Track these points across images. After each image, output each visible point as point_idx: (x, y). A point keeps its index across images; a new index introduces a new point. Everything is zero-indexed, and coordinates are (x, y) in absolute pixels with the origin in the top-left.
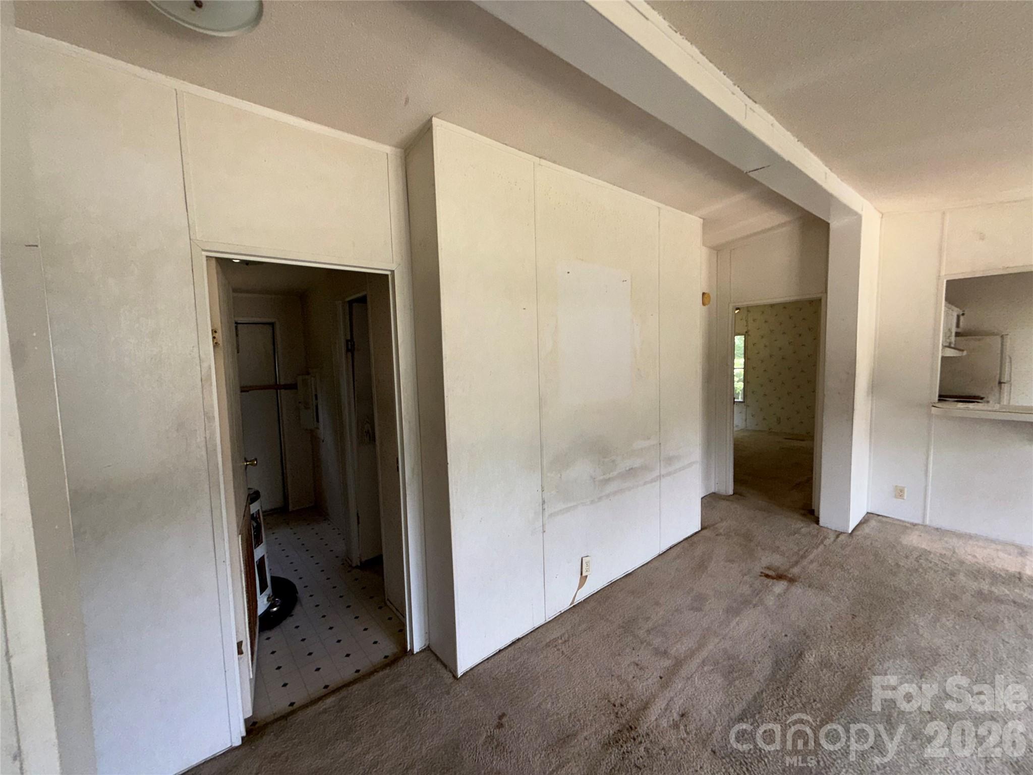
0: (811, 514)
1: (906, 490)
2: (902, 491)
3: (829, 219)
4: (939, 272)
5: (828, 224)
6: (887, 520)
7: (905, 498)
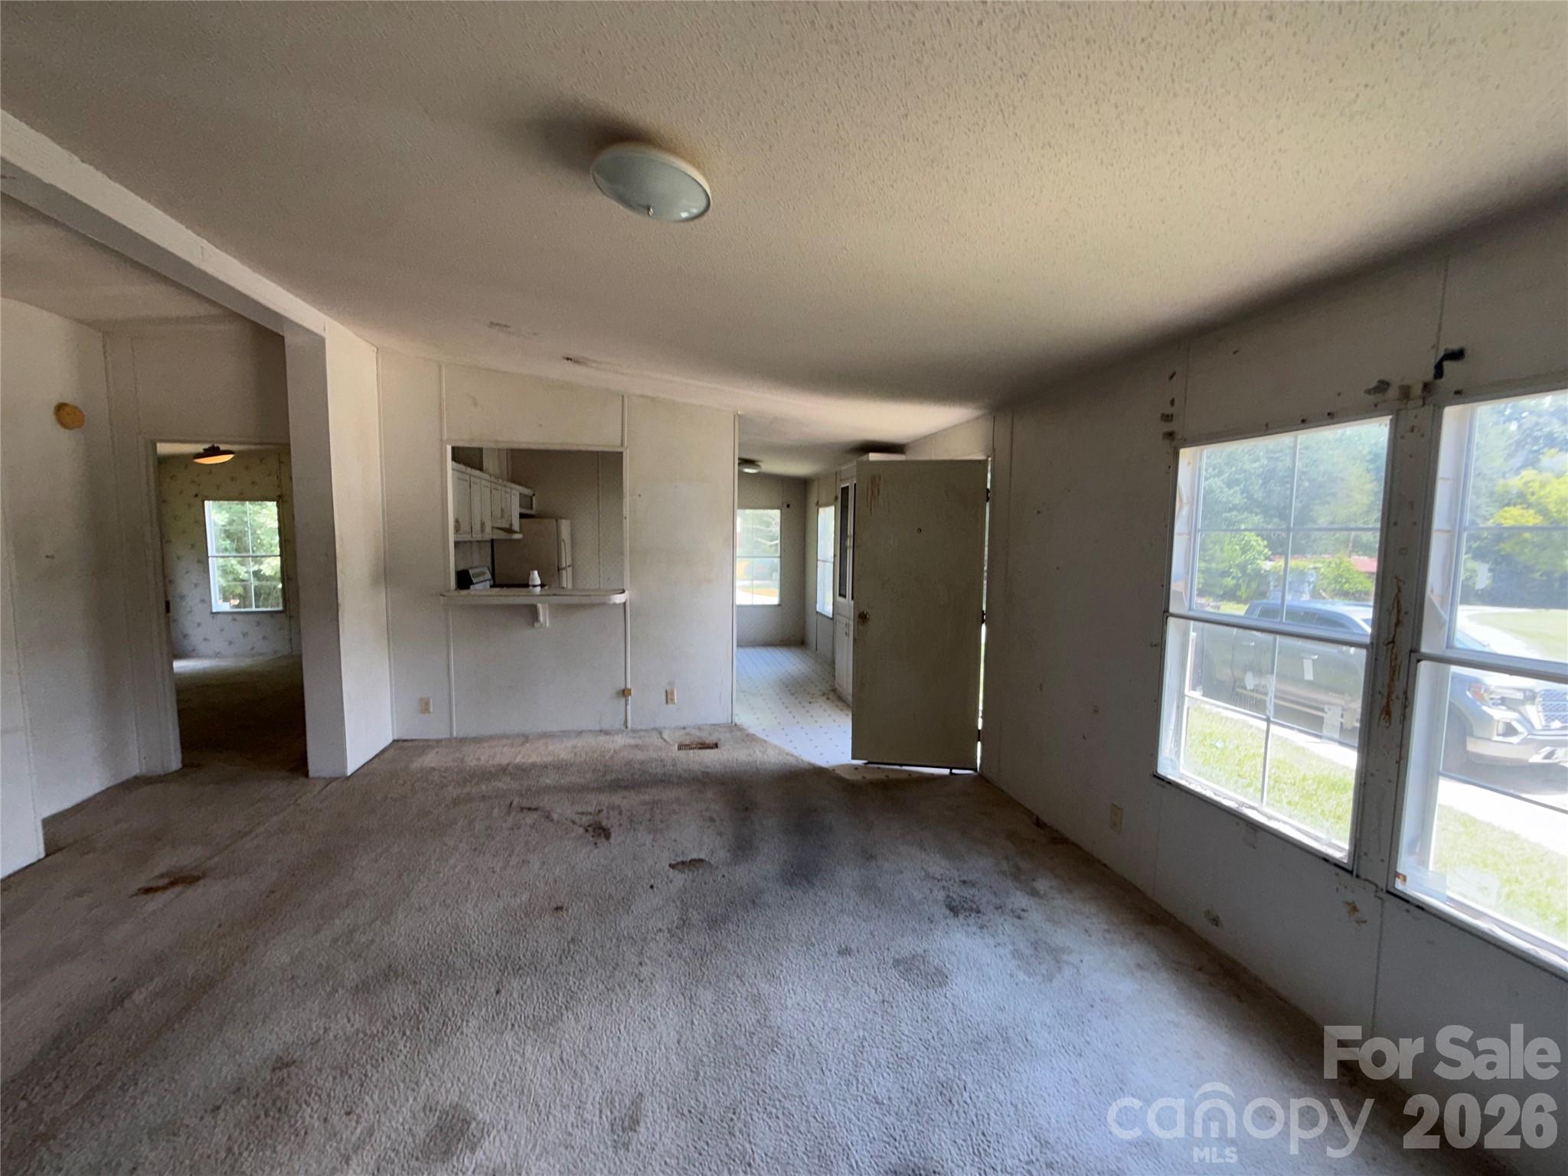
0: (299, 765)
1: (431, 701)
2: (427, 704)
3: (283, 331)
4: (441, 435)
5: (283, 337)
6: (416, 743)
7: (431, 710)
